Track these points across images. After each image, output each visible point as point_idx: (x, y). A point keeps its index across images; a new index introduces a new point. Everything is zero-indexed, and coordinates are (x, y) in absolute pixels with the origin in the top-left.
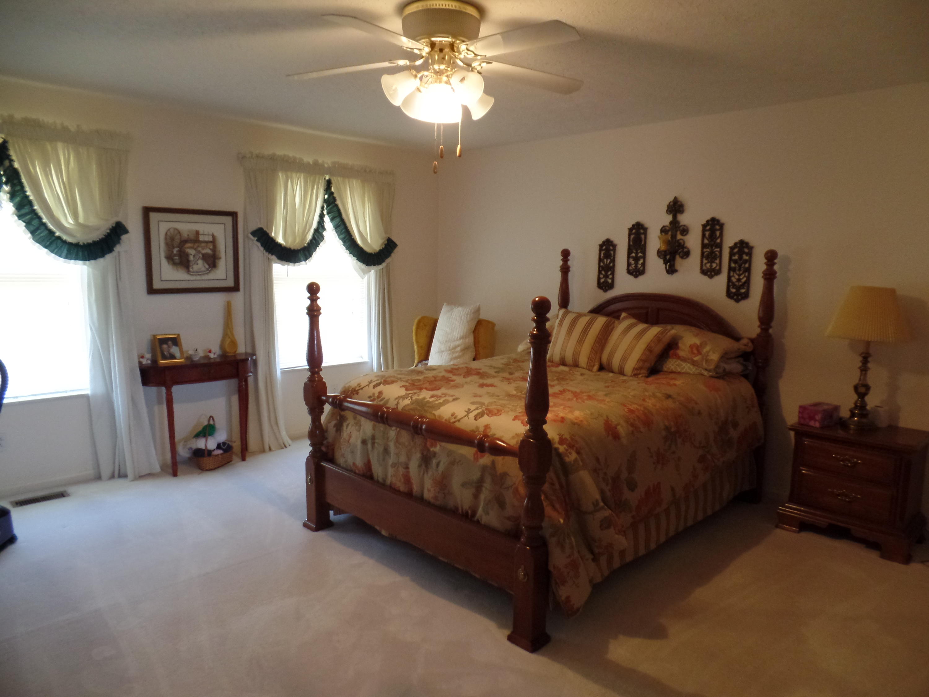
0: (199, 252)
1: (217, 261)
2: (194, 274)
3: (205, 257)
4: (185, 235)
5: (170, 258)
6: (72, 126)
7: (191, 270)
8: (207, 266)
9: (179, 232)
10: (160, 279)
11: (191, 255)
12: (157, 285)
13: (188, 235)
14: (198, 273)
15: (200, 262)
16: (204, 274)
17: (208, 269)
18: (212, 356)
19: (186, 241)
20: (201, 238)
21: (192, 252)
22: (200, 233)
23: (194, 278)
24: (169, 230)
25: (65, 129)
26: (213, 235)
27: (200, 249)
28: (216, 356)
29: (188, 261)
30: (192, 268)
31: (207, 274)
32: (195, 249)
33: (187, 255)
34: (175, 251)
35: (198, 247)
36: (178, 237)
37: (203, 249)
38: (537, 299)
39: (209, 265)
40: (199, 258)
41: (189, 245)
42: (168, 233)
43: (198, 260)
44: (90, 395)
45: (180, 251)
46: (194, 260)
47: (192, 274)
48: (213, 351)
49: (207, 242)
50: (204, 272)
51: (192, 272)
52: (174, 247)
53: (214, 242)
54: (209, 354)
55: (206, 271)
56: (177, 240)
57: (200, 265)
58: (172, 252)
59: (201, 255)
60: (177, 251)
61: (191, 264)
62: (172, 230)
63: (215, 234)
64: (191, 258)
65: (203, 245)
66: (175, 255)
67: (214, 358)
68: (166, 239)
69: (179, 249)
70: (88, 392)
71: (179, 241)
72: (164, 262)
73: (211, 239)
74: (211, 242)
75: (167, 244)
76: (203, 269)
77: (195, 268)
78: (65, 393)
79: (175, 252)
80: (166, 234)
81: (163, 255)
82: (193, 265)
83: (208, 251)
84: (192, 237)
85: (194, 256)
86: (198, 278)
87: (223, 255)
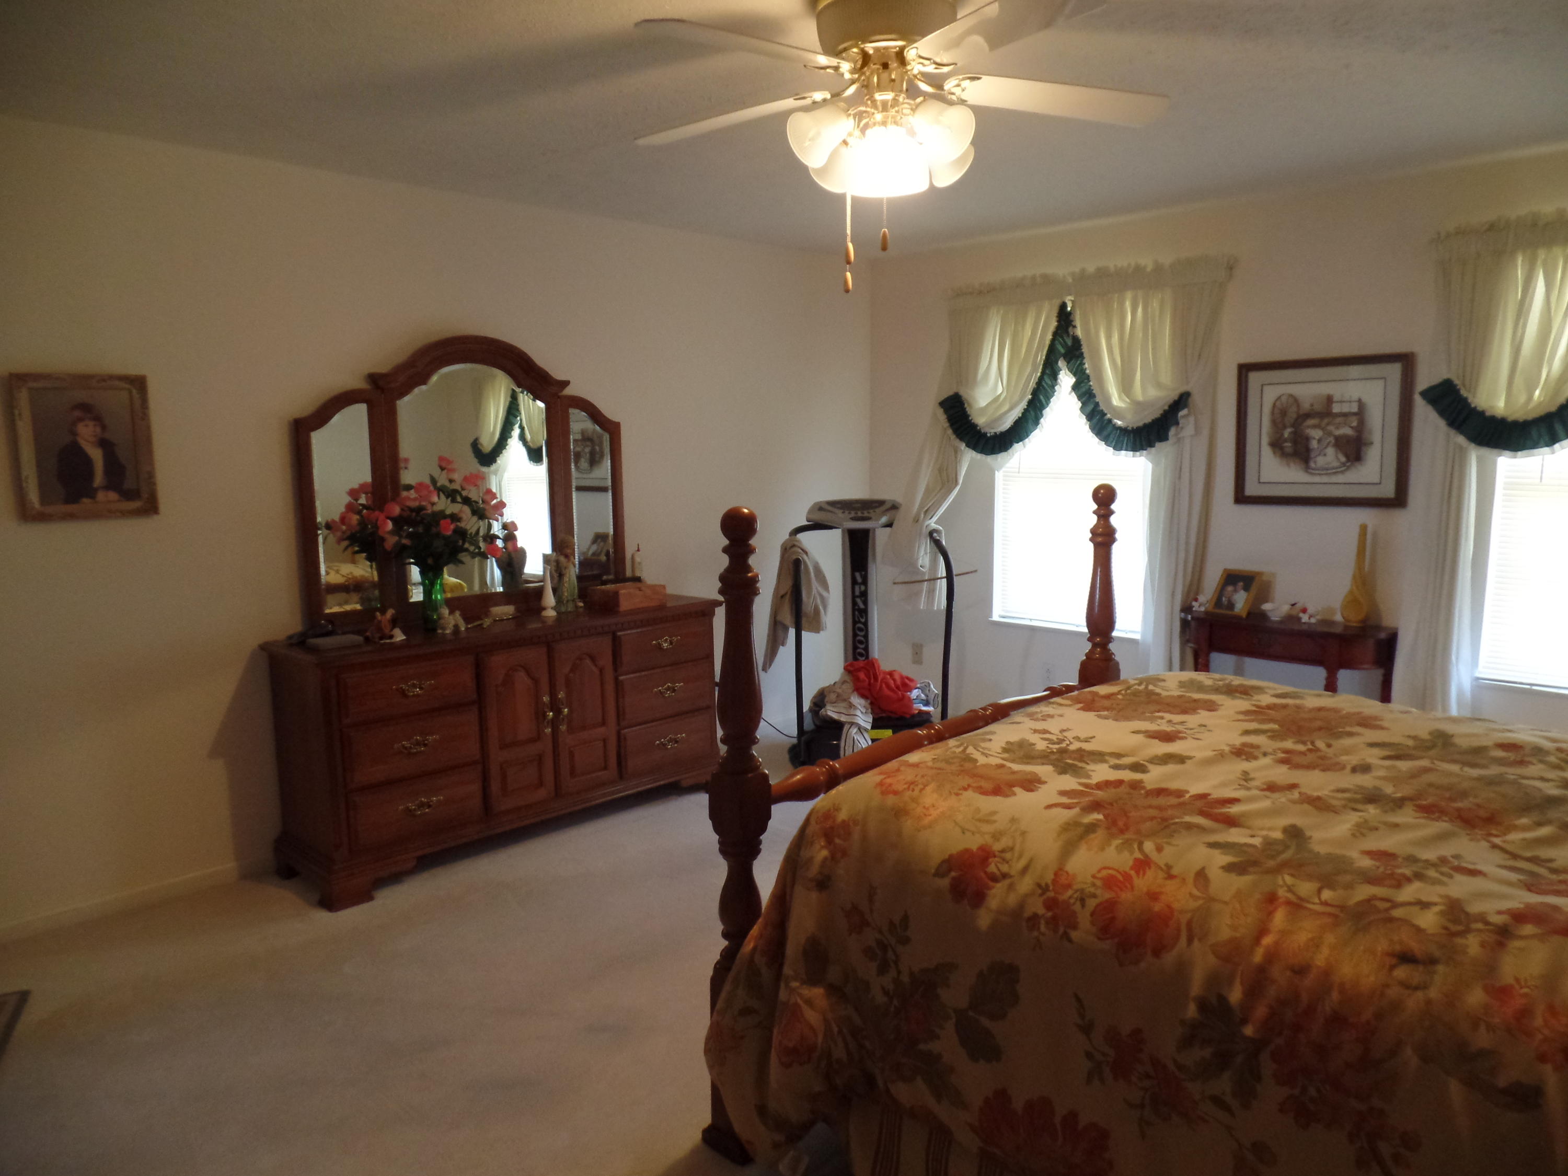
0: (1330, 434)
1: (1364, 449)
2: (1317, 472)
3: (1341, 443)
4: (1306, 406)
5: (1276, 445)
6: (1147, 262)
7: (1312, 465)
8: (1343, 459)
9: (1295, 400)
10: (1257, 480)
11: (1314, 438)
12: (1251, 489)
13: (1312, 405)
14: (1327, 470)
15: (1331, 451)
16: (1335, 473)
17: (1344, 464)
18: (1305, 618)
19: (1308, 416)
20: (1336, 409)
21: (1316, 434)
22: (1335, 399)
23: (1317, 479)
24: (1279, 398)
25: (1138, 269)
26: (1360, 401)
27: (1331, 428)
28: (1313, 620)
29: (1308, 450)
30: (1315, 462)
31: (1342, 472)
32: (1323, 429)
33: (1307, 439)
34: (1287, 433)
35: (1328, 424)
36: (1294, 409)
37: (1337, 428)
38: (746, 511)
39: (1347, 456)
40: (1328, 444)
41: (1311, 422)
42: (1278, 403)
43: (1326, 448)
44: (1140, 642)
45: (1295, 433)
46: (1318, 448)
47: (1313, 472)
48: (1310, 611)
49: (1345, 415)
50: (1337, 468)
51: (1312, 469)
52: (1285, 427)
53: (1361, 412)
54: (1301, 615)
55: (1340, 468)
56: (1292, 415)
57: (1330, 457)
58: (1282, 435)
59: (1332, 439)
60: (1290, 433)
61: (1313, 455)
62: (1284, 399)
63: (1365, 399)
64: (1314, 444)
65: (1339, 420)
66: (1286, 441)
67: (1309, 624)
68: (1273, 413)
69: (1293, 429)
70: (1137, 637)
71: (1295, 416)
72: (1267, 451)
73: (1355, 409)
74: (1355, 414)
75: (1274, 422)
76: (1336, 464)
77: (1321, 461)
78: (1124, 633)
79: (1286, 435)
80: (1274, 406)
81: (1265, 440)
82: (1315, 457)
83: (1347, 431)
84: (1318, 407)
85: (1319, 441)
86: (1325, 479)
87: (1376, 437)
